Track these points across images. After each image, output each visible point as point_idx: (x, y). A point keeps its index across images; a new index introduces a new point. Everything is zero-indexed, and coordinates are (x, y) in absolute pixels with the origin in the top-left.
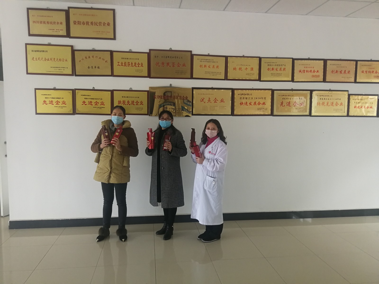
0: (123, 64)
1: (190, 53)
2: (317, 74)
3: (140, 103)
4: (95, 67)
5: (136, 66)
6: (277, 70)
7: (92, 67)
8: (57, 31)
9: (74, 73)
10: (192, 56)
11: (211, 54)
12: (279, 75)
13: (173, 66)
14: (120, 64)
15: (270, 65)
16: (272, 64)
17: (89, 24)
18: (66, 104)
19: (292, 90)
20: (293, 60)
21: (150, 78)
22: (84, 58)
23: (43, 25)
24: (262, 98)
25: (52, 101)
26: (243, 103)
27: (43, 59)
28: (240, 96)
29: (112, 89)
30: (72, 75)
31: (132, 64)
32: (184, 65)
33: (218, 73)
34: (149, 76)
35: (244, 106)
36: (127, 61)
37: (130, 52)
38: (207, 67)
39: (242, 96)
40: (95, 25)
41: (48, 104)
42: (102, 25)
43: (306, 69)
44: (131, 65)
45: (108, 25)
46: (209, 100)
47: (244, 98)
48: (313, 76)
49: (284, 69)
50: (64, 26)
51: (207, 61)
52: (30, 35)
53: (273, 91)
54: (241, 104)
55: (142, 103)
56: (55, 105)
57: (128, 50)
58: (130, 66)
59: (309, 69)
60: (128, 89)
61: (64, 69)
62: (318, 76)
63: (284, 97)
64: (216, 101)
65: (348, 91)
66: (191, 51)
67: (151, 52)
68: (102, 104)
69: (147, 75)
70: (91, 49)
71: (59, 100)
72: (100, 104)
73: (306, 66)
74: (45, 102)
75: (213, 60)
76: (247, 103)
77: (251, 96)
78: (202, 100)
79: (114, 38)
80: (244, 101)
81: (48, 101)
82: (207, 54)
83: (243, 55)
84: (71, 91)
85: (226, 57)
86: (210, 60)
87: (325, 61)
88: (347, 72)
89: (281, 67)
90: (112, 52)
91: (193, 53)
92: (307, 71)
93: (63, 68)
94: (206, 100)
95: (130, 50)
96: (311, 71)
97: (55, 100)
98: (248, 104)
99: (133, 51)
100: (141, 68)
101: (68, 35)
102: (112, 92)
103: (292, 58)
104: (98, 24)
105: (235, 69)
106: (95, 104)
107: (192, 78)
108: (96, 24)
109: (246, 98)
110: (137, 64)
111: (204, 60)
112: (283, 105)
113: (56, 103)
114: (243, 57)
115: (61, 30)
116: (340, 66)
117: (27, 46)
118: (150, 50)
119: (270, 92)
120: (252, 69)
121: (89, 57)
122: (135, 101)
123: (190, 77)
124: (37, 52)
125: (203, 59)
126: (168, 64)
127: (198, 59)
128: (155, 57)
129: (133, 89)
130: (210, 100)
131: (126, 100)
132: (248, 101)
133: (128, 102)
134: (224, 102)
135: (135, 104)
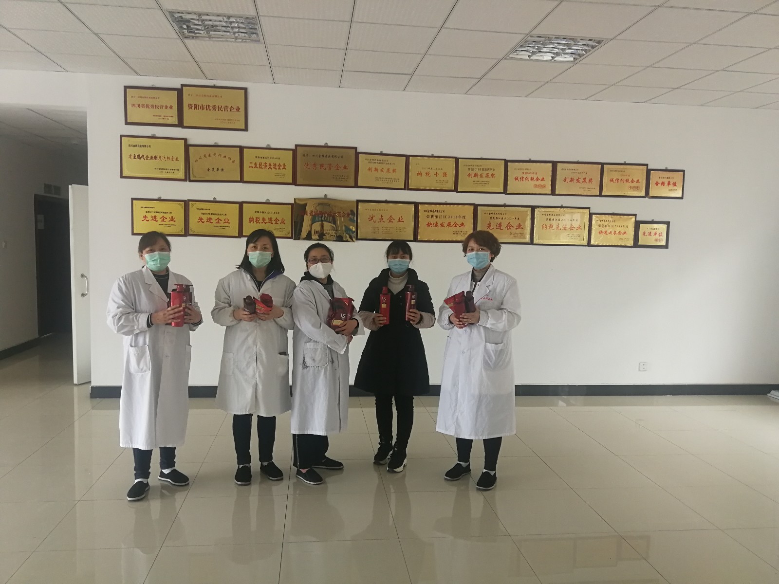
0: (258, 166)
1: (354, 150)
2: (543, 183)
3: (280, 222)
4: (218, 170)
5: (276, 169)
6: (481, 176)
7: (213, 169)
8: (165, 118)
9: (188, 177)
10: (357, 154)
11: (384, 152)
12: (485, 183)
13: (330, 169)
14: (253, 165)
15: (472, 169)
16: (474, 167)
17: (211, 108)
18: (175, 221)
19: (505, 206)
20: (507, 162)
21: (296, 185)
22: (203, 157)
23: (145, 109)
24: (460, 217)
25: (155, 217)
26: (431, 224)
27: (145, 157)
28: (427, 213)
29: (240, 200)
30: (185, 180)
31: (270, 165)
32: (345, 168)
33: (395, 180)
34: (294, 183)
35: (432, 228)
36: (263, 161)
37: (268, 148)
38: (379, 171)
39: (431, 214)
40: (218, 110)
41: (150, 221)
42: (229, 110)
43: (525, 176)
45: (236, 110)
46: (381, 219)
47: (432, 216)
48: (536, 186)
49: (493, 175)
50: (175, 111)
51: (378, 162)
52: (127, 123)
53: (476, 206)
54: (429, 225)
55: (283, 222)
56: (160, 222)
57: (265, 146)
58: (267, 168)
59: (530, 176)
60: (264, 201)
61: (173, 171)
62: (544, 186)
63: (493, 216)
64: (391, 220)
65: (589, 208)
66: (356, 148)
67: (298, 148)
68: (227, 221)
69: (291, 181)
70: (212, 143)
71: (165, 215)
72: (223, 221)
73: (525, 171)
74: (145, 217)
75: (387, 161)
76: (437, 223)
77: (443, 214)
78: (371, 218)
79: (246, 129)
80: (433, 221)
81: (149, 216)
82: (379, 152)
83: (433, 154)
84: (183, 203)
85: (407, 157)
86: (382, 160)
87: (554, 164)
88: (587, 180)
89: (487, 172)
90: (241, 148)
91: (359, 150)
92: (527, 179)
94: (377, 218)
95: (268, 145)
96: (532, 179)
97: (159, 216)
98: (439, 225)
99: (273, 146)
100: (282, 171)
101: (180, 124)
102: (241, 204)
103: (505, 160)
104: (223, 109)
105: (419, 174)
106: (216, 221)
107: (356, 186)
108: (220, 109)
109: (436, 217)
110: (277, 165)
112: (491, 228)
113: (161, 220)
114: (433, 156)
115: (170, 117)
116: (578, 171)
117: (123, 138)
118: (296, 146)
119: (472, 208)
120: (445, 175)
121: (210, 155)
122: (274, 219)
123: (353, 185)
124: (135, 148)
125: (373, 160)
126: (322, 165)
127: (366, 159)
128: (304, 155)
129: (271, 201)
130: (383, 219)
131: (261, 216)
132: (439, 221)
133: (264, 219)
134: (403, 222)
135: (273, 222)
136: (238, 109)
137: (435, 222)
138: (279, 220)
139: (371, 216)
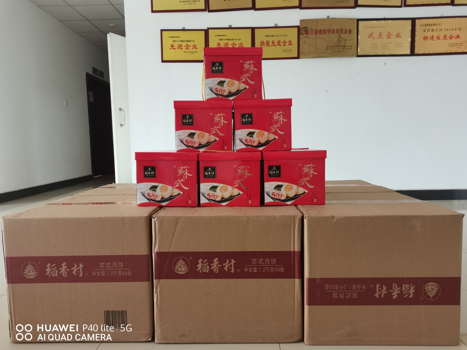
3: (288, 43)
9: (207, 8)
18: (197, 48)
21: (302, 8)
24: (456, 29)
25: (181, 45)
26: (427, 38)
28: (423, 28)
29: (252, 26)
30: (205, 10)
34: (300, 6)
35: (429, 42)
39: (427, 28)
41: (176, 49)
46: (380, 36)
47: (428, 30)
54: (425, 38)
55: (290, 43)
56: (184, 50)
60: (273, 25)
64: (389, 36)
68: (241, 45)
69: (297, 5)
71: (189, 43)
72: (238, 45)
74: (172, 46)
76: (433, 37)
77: (439, 27)
78: (371, 35)
80: (429, 34)
81: (176, 45)
94: (376, 35)
97: (184, 44)
98: (435, 38)
102: (253, 29)
107: (356, 6)
109: (433, 30)
113: (185, 48)
122: (282, 41)
129: (279, 25)
130: (381, 35)
131: (271, 39)
132: (436, 34)
133: (273, 42)
134: (401, 37)
135: (282, 44)
137: (431, 36)
138: (286, 42)
139: (371, 33)
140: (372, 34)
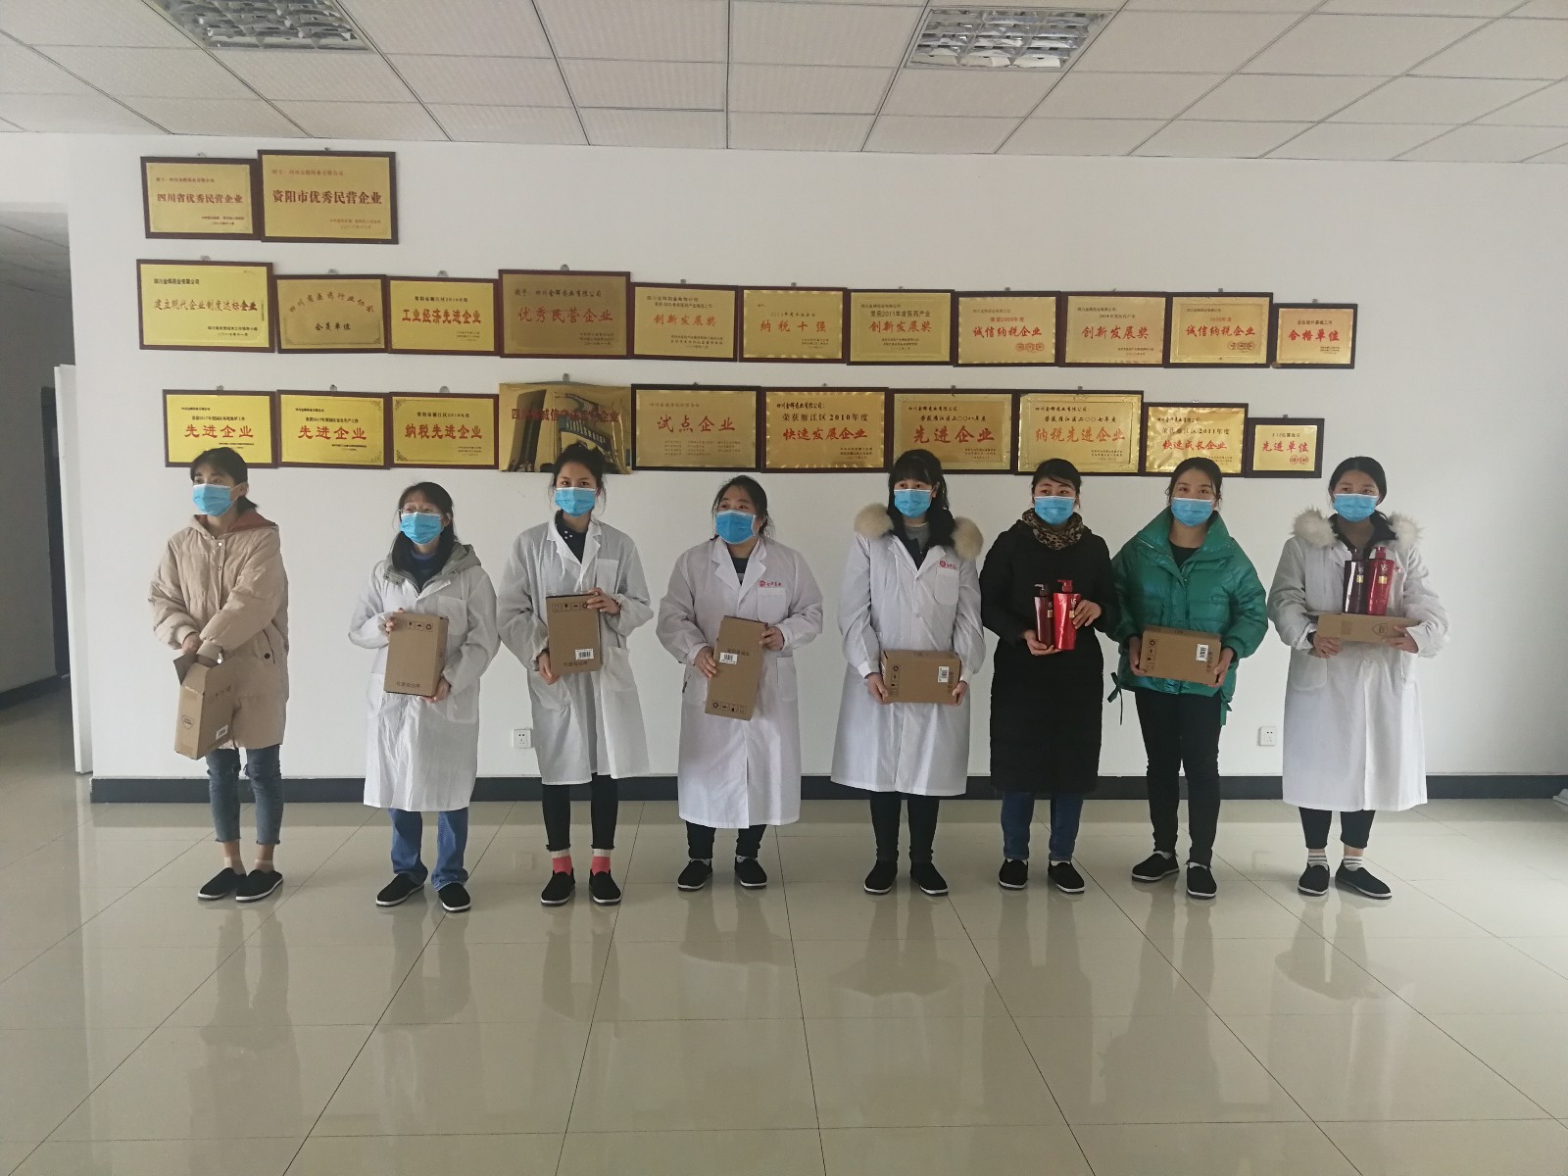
0: (421, 317)
1: (624, 279)
2: (1036, 339)
3: (471, 433)
4: (338, 326)
5: (460, 322)
6: (900, 327)
7: (328, 324)
8: (225, 221)
9: (275, 345)
10: (631, 287)
11: (689, 282)
12: (910, 343)
13: (573, 320)
14: (411, 315)
15: (879, 313)
16: (885, 309)
17: (320, 198)
18: (250, 436)
19: (954, 391)
20: (955, 296)
21: (503, 355)
22: (305, 300)
23: (186, 204)
24: (855, 417)
25: (211, 428)
26: (792, 433)
27: (187, 305)
28: (783, 411)
29: (387, 390)
30: (270, 350)
31: (446, 314)
32: (606, 317)
33: (714, 341)
34: (499, 351)
35: (794, 444)
36: (432, 306)
37: (443, 279)
38: (679, 321)
39: (791, 411)
40: (336, 202)
41: (201, 436)
42: (357, 200)
43: (996, 326)
44: (443, 318)
45: (373, 199)
46: (686, 424)
47: (795, 417)
48: (1021, 347)
49: (925, 326)
50: (246, 207)
51: (676, 302)
52: (150, 235)
53: (890, 394)
54: (788, 434)
55: (477, 434)
57: (434, 274)
58: (441, 320)
59: (1008, 326)
60: (437, 391)
61: (246, 331)
62: (1039, 346)
63: (926, 413)
64: (707, 425)
65: (1141, 393)
66: (627, 275)
67: (504, 276)
68: (359, 434)
69: (491, 348)
70: (324, 271)
71: (231, 424)
72: (352, 434)
73: (995, 315)
74: (192, 429)
75: (696, 299)
76: (805, 432)
77: (818, 411)
78: (665, 423)
79: (394, 240)
80: (797, 426)
81: (199, 426)
82: (679, 282)
83: (794, 284)
85: (739, 291)
86: (686, 299)
87: (1062, 299)
88: (1135, 332)
89: (913, 319)
90: (385, 280)
91: (635, 279)
92: (1002, 332)
93: (244, 329)
94: (676, 422)
95: (442, 272)
96: (1013, 331)
97: (219, 425)
98: (810, 435)
99: (451, 275)
100: (472, 327)
101: (258, 233)
102: (387, 398)
103: (952, 292)
104: (346, 200)
105: (766, 326)
106: (337, 435)
107: (630, 355)
108: (339, 198)
109: (804, 417)
110: (462, 314)
111: (667, 301)
112: (924, 439)
113: (222, 433)
114: (794, 288)
115: (237, 218)
116: (1113, 313)
117: (142, 266)
118: (501, 272)
119: (882, 396)
120: (821, 326)
121: (320, 297)
122: (457, 427)
123: (625, 353)
124: (169, 285)
125: (665, 298)
126: (556, 313)
127: (649, 298)
128: (517, 292)
129: (452, 391)
130: (689, 424)
131: (431, 422)
132: (811, 426)
133: (437, 429)
134: (733, 429)
135: (457, 434)
136: (376, 198)
137: (802, 430)
138: (468, 431)
139: (664, 419)
140: (667, 421)
